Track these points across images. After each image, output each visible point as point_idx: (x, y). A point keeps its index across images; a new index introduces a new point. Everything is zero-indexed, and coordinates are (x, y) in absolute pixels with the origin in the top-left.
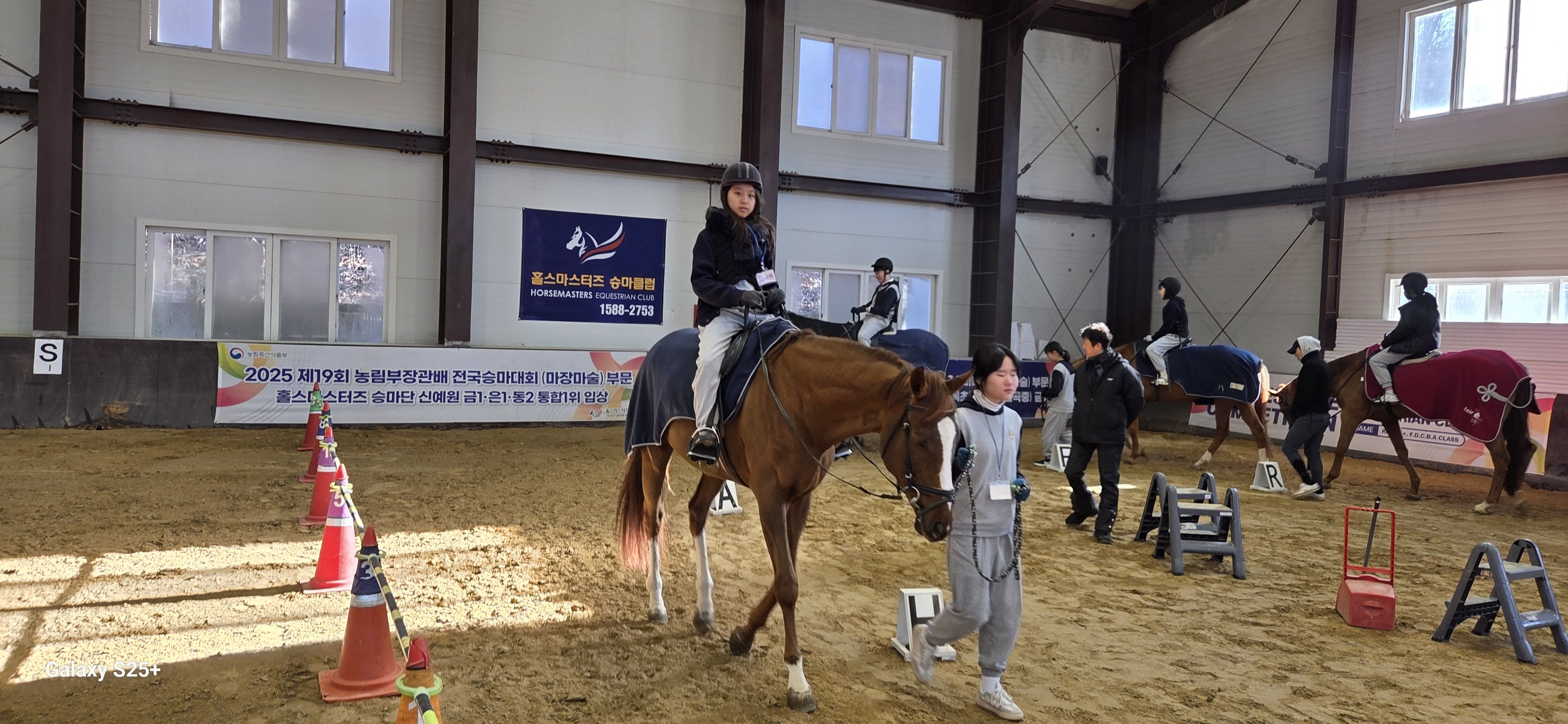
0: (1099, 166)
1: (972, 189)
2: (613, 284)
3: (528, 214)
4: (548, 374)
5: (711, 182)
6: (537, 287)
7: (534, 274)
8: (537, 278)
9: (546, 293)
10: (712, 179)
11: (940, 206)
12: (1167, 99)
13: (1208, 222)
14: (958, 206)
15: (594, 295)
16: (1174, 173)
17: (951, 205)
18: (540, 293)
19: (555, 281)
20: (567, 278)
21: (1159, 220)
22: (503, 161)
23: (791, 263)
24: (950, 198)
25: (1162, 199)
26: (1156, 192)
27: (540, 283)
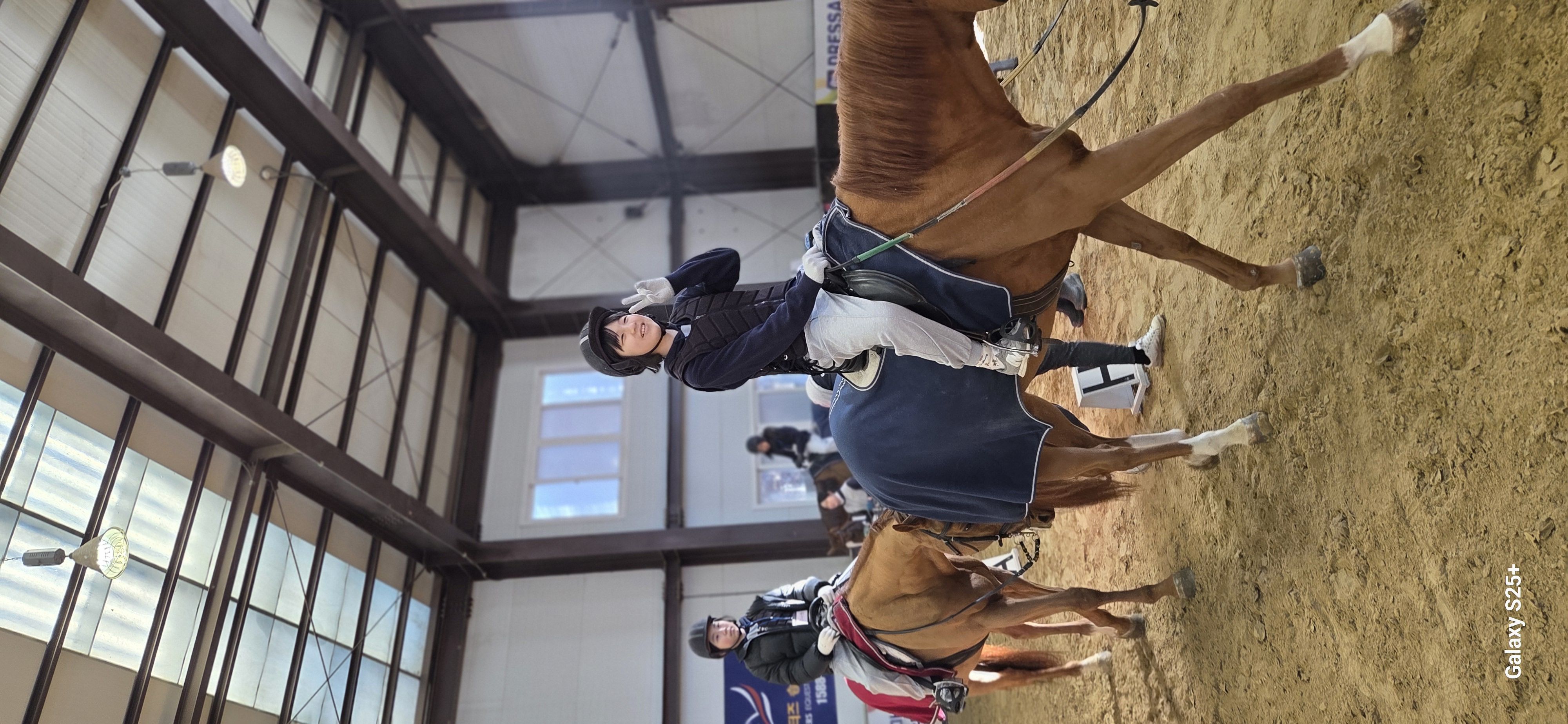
0: (634, 214)
5: (682, 598)
10: (678, 597)
12: (568, 159)
13: (677, 109)
15: (808, 712)
16: (635, 145)
21: (681, 153)
23: (755, 505)
25: (660, 152)
26: (654, 160)
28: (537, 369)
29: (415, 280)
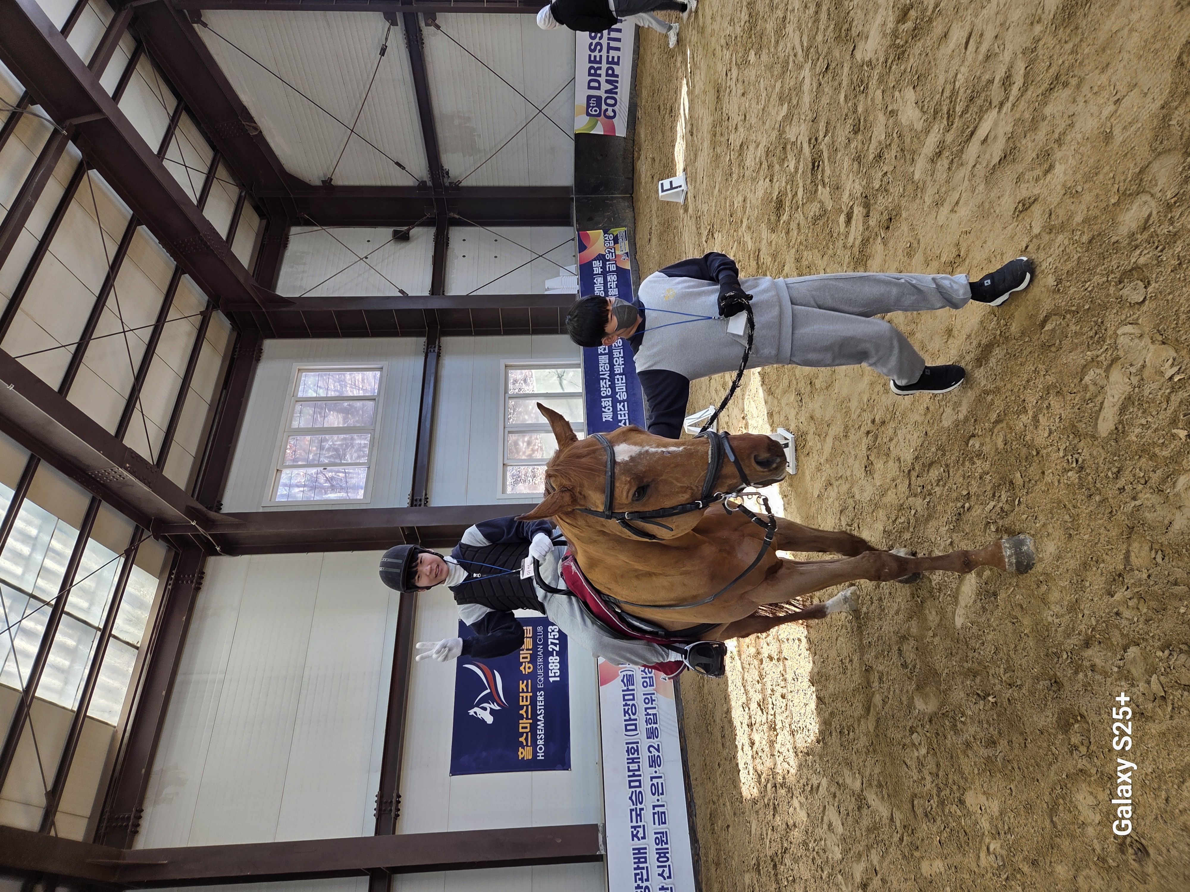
0: (402, 237)
1: (423, 340)
2: (528, 671)
3: (457, 769)
4: (627, 730)
6: (535, 753)
7: (521, 757)
8: (525, 753)
9: (540, 742)
11: (440, 365)
13: (444, 133)
14: (439, 349)
15: (540, 690)
16: (404, 168)
17: (439, 355)
18: (541, 749)
19: (527, 733)
20: (525, 721)
21: (447, 182)
22: (399, 802)
24: (432, 357)
25: (428, 179)
27: (529, 749)
28: (297, 366)
29: (173, 263)
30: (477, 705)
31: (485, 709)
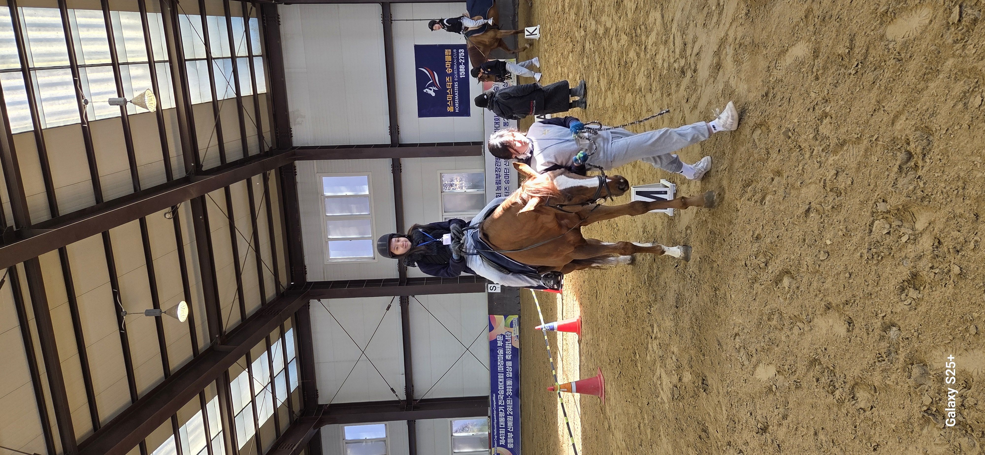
2: (450, 72)
3: (421, 115)
5: (392, 21)
6: (455, 109)
7: (448, 111)
8: (450, 109)
9: (457, 105)
15: (456, 81)
18: (457, 108)
19: (451, 101)
20: (449, 95)
22: (398, 129)
27: (452, 108)
30: (427, 88)
31: (431, 90)
